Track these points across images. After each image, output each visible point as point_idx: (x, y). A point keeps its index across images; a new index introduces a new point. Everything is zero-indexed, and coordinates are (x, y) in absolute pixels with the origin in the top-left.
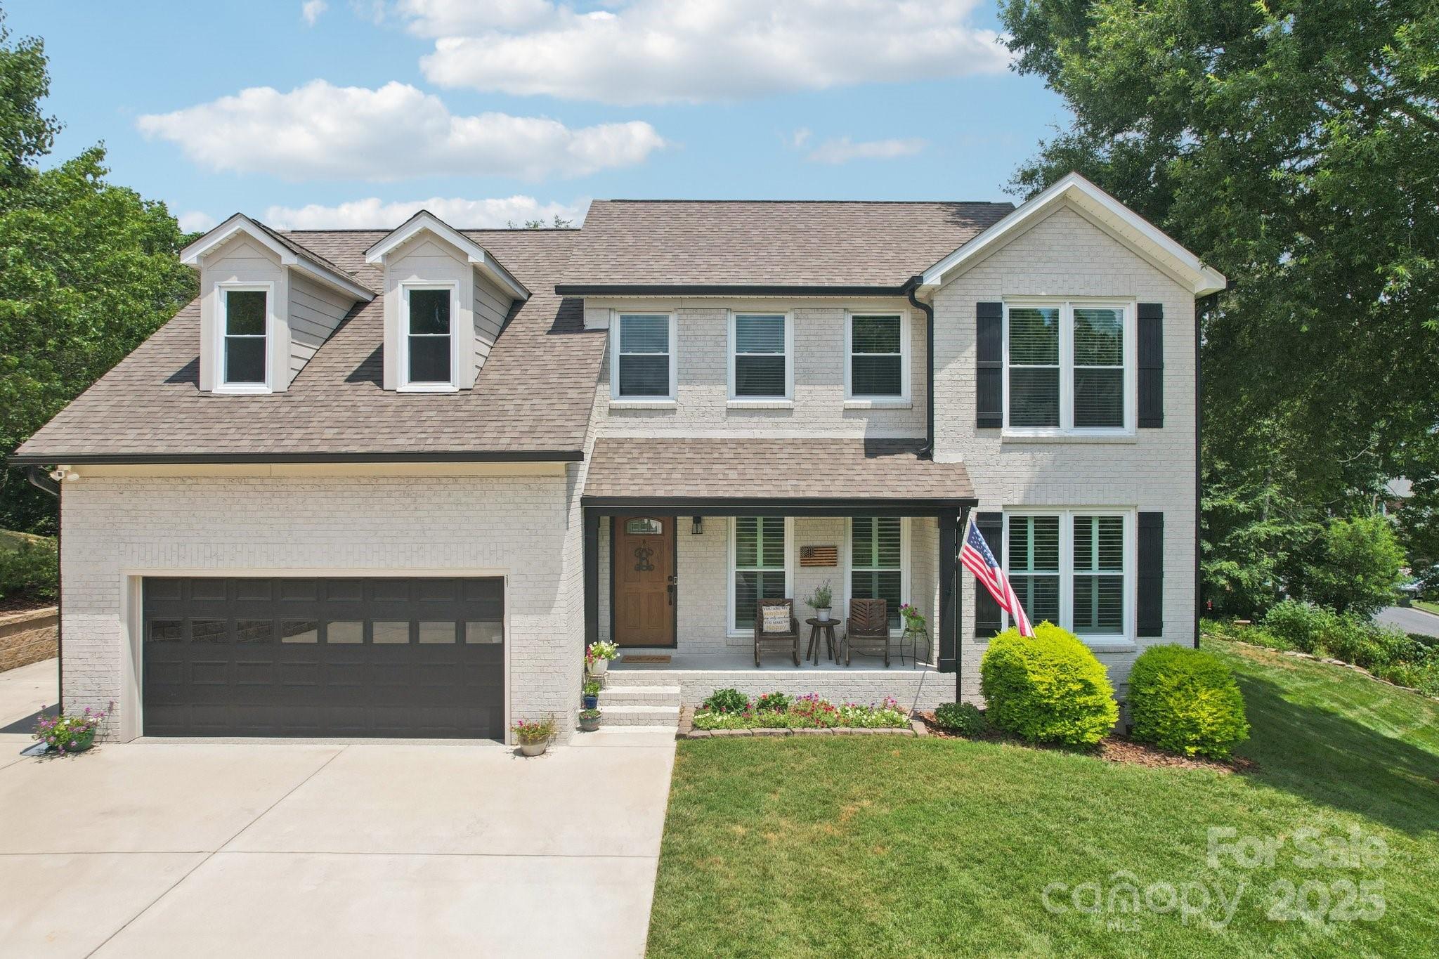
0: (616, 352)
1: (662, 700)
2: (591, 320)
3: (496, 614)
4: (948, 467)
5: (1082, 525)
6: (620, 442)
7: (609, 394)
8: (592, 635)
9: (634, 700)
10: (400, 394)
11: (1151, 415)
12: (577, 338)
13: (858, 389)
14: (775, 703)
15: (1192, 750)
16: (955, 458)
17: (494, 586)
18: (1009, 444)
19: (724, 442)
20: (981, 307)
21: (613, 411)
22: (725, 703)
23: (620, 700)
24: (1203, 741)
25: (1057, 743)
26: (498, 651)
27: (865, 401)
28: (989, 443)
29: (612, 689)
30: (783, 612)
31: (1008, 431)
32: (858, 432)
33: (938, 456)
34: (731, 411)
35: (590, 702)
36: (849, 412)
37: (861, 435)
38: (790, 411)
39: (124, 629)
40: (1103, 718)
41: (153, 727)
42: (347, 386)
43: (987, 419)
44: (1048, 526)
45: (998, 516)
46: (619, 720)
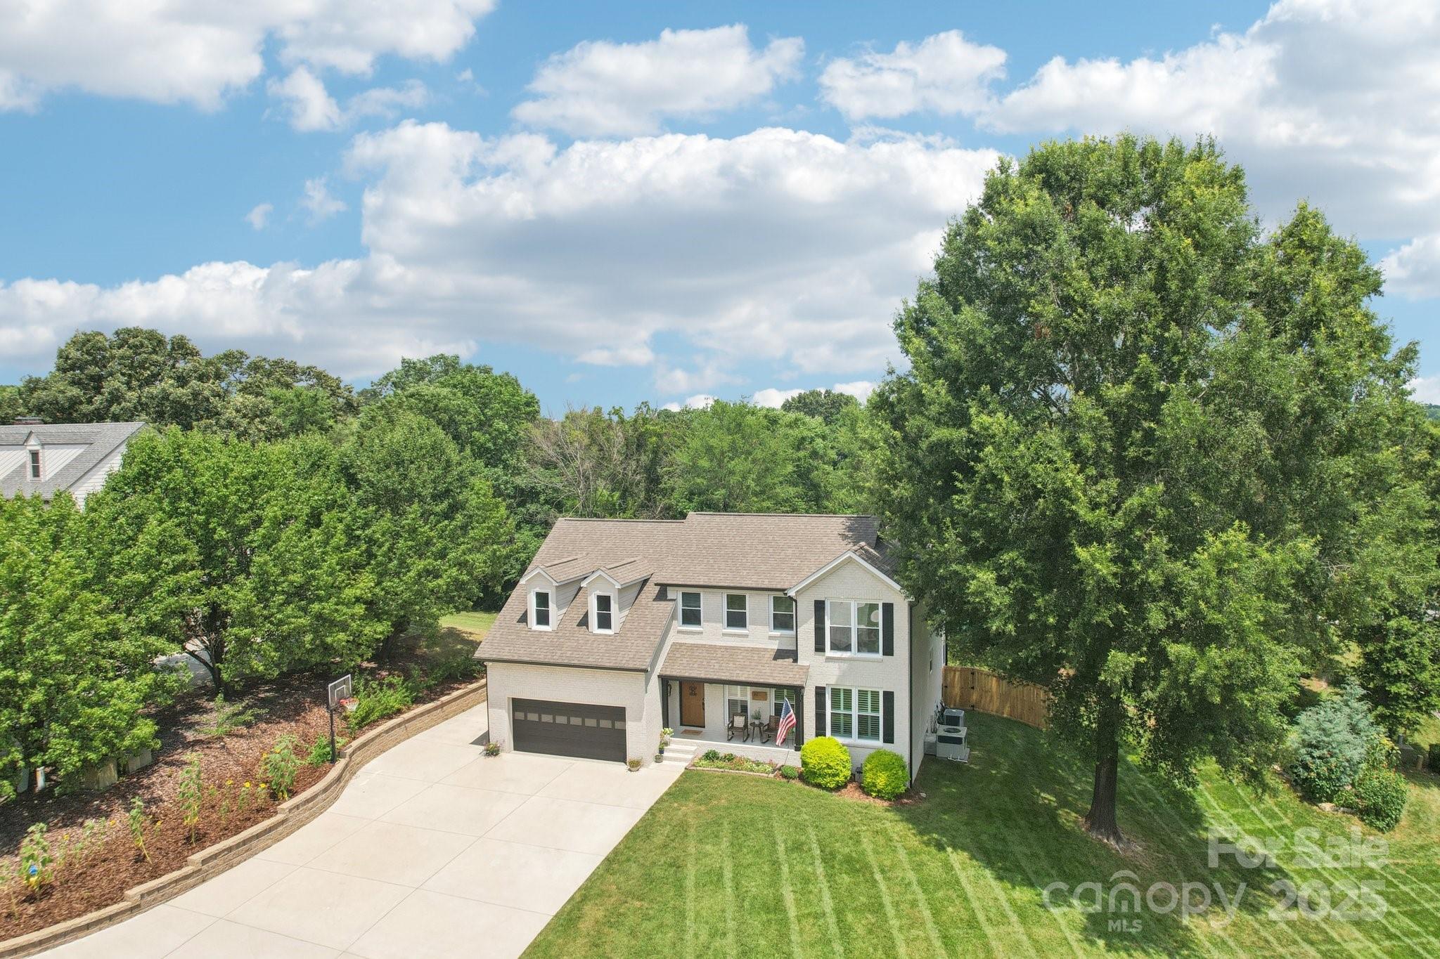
0: (680, 607)
1: (687, 752)
2: (670, 596)
3: (623, 719)
4: (802, 667)
5: (862, 694)
6: (681, 645)
7: (677, 625)
8: (666, 724)
9: (678, 751)
10: (594, 635)
11: (889, 651)
12: (663, 603)
13: (776, 627)
14: (730, 758)
15: (874, 794)
16: (806, 663)
17: (623, 710)
18: (829, 659)
19: (721, 647)
20: (816, 602)
21: (679, 632)
22: (711, 756)
23: (673, 751)
24: (879, 791)
25: (819, 786)
26: (624, 732)
27: (778, 633)
28: (820, 658)
29: (672, 746)
30: (743, 719)
31: (829, 652)
32: (775, 646)
33: (800, 662)
34: (724, 635)
35: (661, 751)
36: (771, 638)
37: (776, 647)
38: (746, 636)
39: (506, 715)
40: (837, 779)
41: (516, 748)
42: (577, 628)
43: (820, 648)
44: (848, 693)
45: (824, 688)
46: (670, 759)
